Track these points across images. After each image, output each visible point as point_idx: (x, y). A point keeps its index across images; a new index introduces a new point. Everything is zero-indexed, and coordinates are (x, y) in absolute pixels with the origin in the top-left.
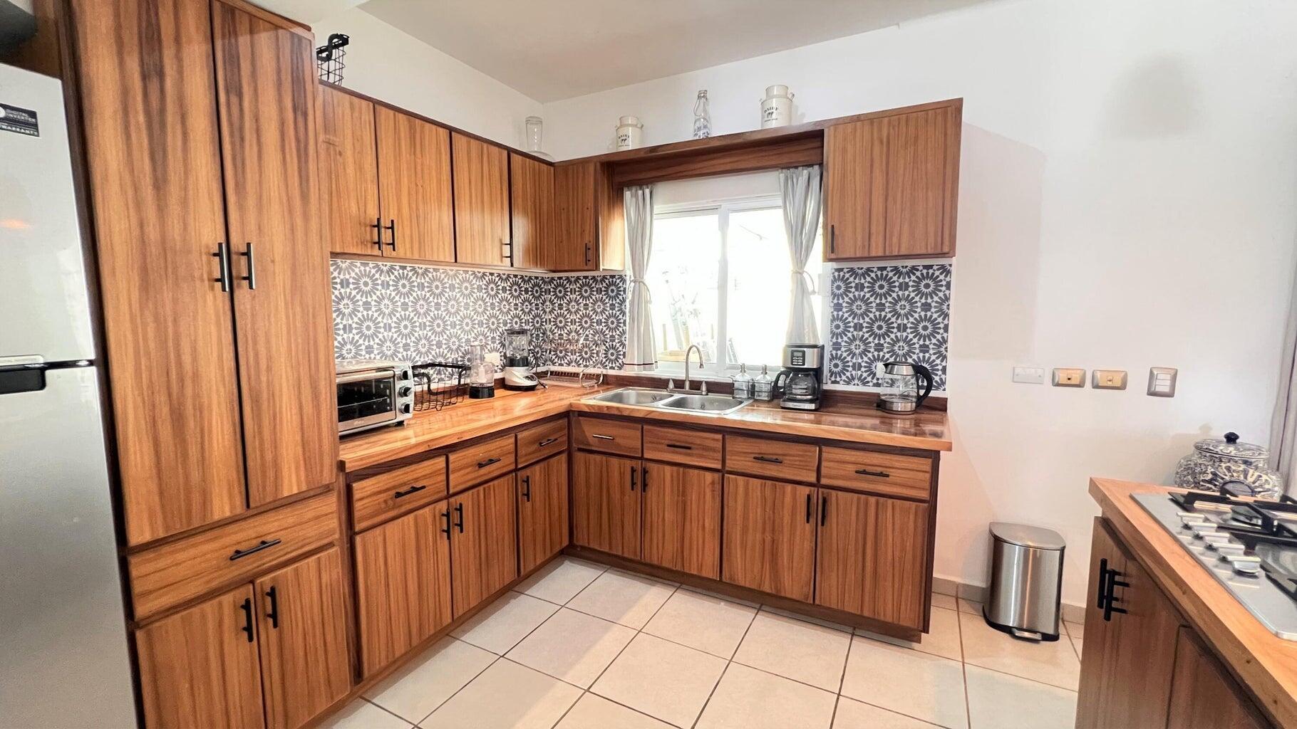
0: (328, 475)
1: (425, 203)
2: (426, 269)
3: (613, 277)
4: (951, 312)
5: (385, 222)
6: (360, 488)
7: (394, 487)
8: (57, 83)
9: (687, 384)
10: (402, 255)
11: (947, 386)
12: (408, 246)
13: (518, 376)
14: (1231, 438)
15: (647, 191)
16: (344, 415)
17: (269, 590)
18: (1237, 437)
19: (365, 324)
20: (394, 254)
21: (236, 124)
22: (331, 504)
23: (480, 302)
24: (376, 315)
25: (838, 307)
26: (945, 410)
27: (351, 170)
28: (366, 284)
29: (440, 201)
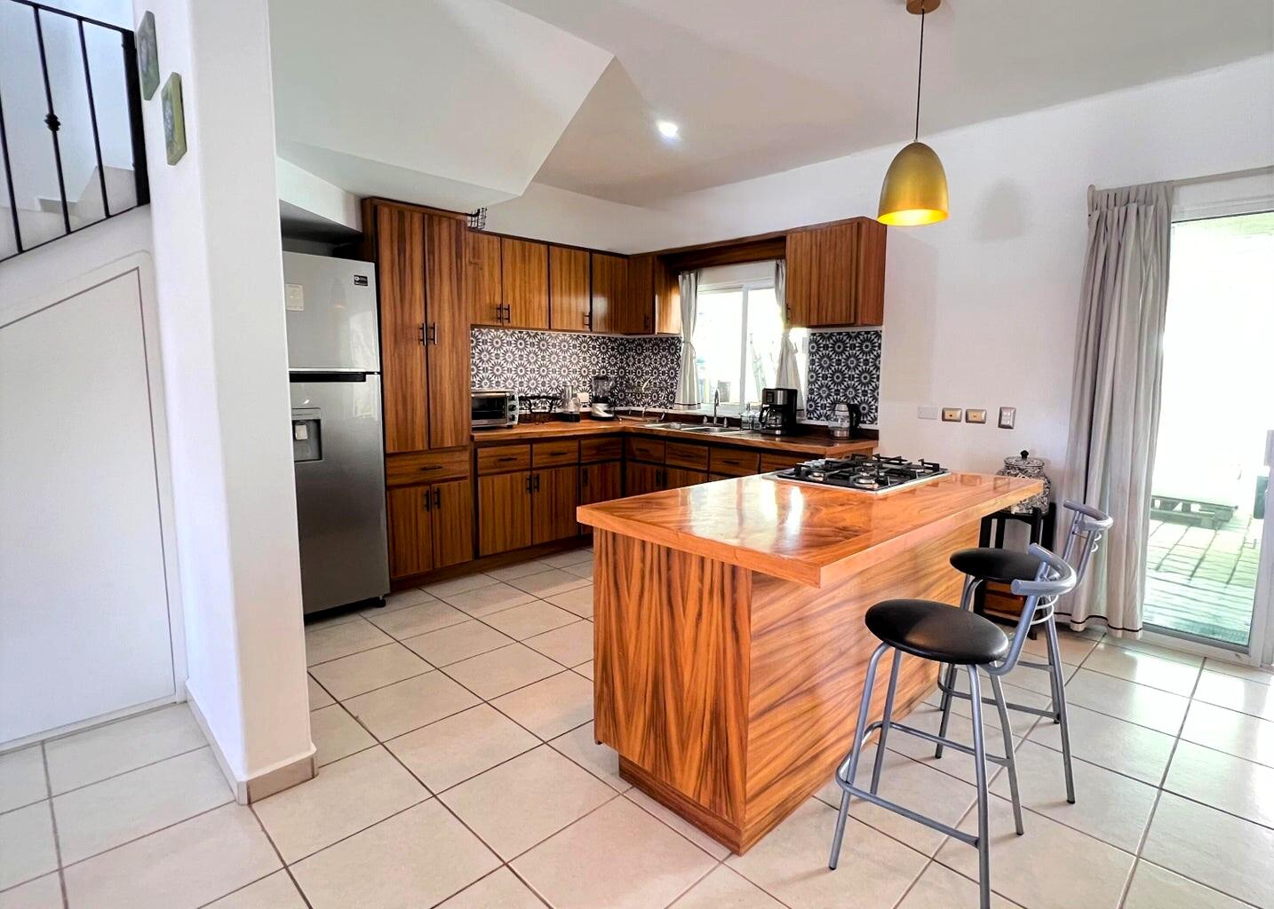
0: (465, 442)
1: (530, 292)
2: (537, 333)
3: (673, 338)
4: (881, 366)
5: (505, 306)
6: (482, 452)
7: (499, 456)
8: (373, 264)
9: (715, 420)
10: (514, 325)
11: (878, 422)
12: (518, 320)
13: (601, 410)
14: (1024, 454)
15: (692, 275)
16: (476, 416)
17: (436, 490)
18: (1028, 454)
19: (496, 368)
20: (510, 325)
21: (432, 267)
22: (466, 456)
23: (575, 356)
24: (503, 362)
25: (812, 362)
26: (878, 439)
27: (487, 277)
28: (497, 343)
29: (540, 291)
